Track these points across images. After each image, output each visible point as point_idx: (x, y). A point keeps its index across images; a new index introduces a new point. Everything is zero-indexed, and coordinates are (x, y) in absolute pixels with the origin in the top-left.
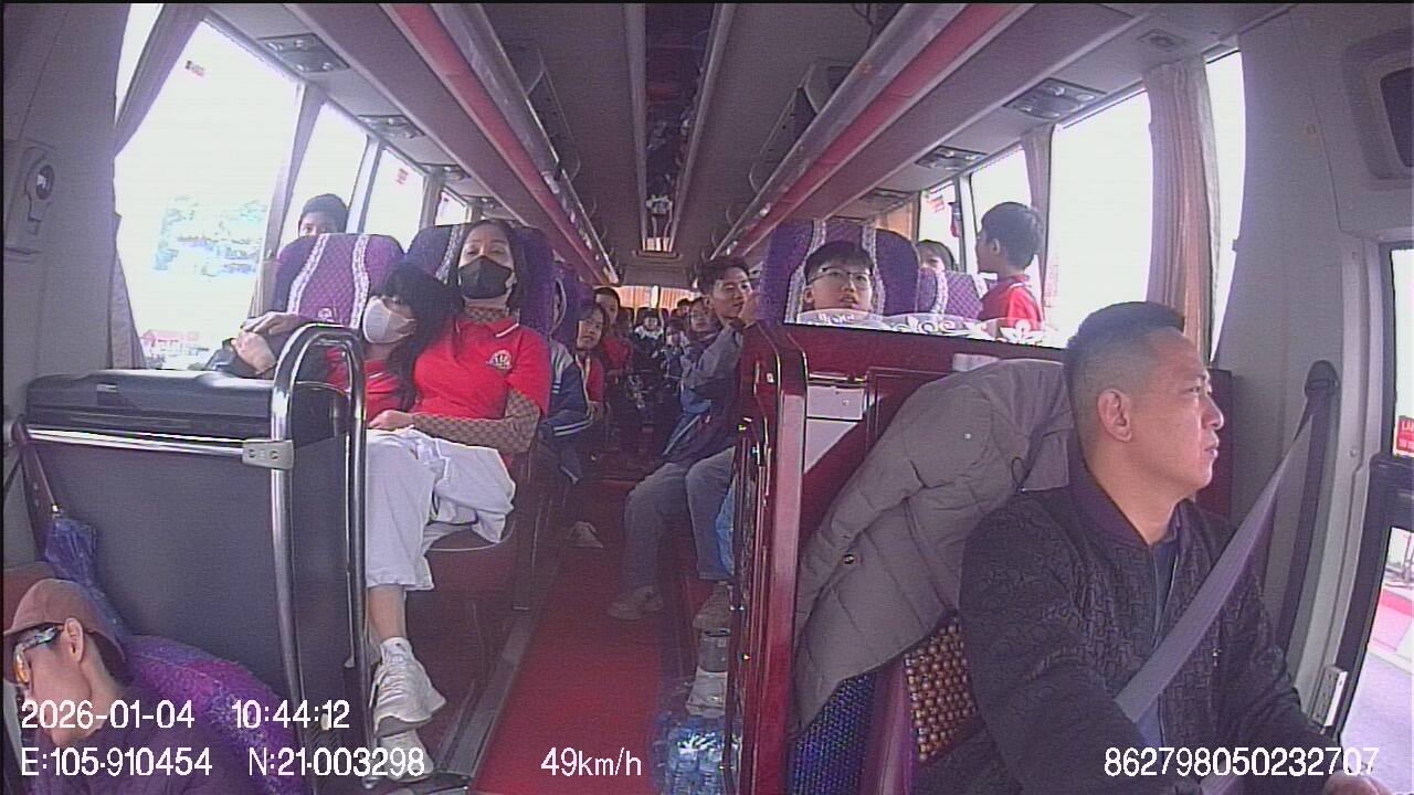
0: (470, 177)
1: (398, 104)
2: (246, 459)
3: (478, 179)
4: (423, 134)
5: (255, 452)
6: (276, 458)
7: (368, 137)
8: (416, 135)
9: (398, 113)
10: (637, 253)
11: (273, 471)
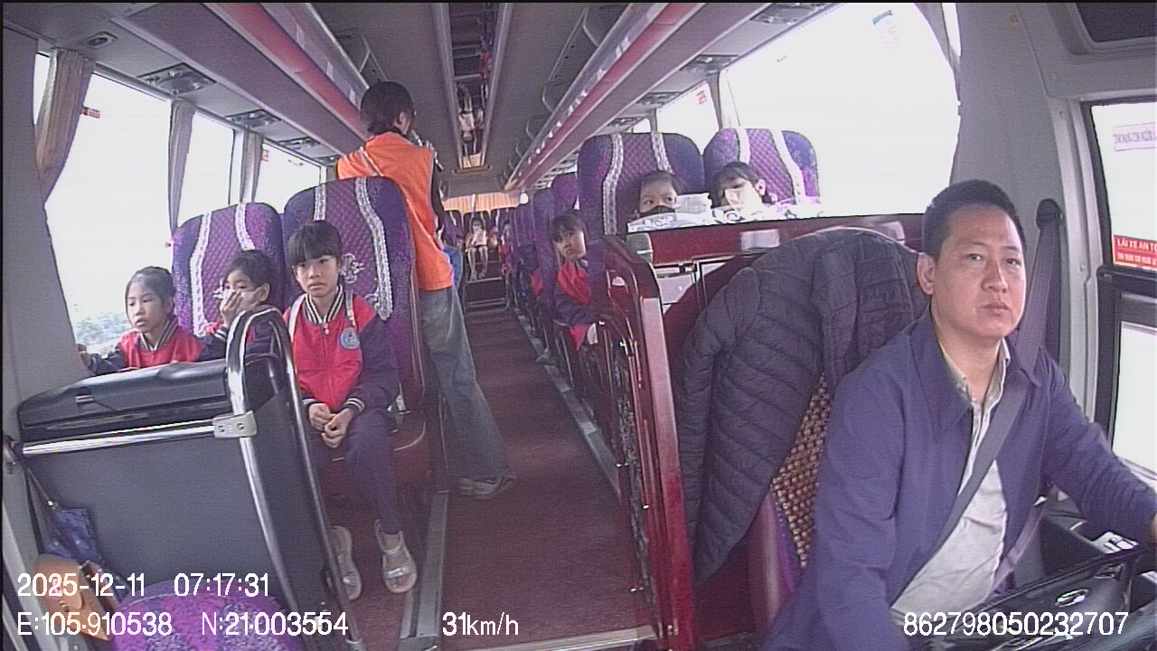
0: (319, 143)
1: (258, 102)
2: (218, 434)
3: (327, 144)
4: (280, 119)
5: (223, 427)
6: (242, 428)
7: (234, 132)
8: (273, 121)
9: (258, 108)
10: (456, 171)
11: (242, 440)
